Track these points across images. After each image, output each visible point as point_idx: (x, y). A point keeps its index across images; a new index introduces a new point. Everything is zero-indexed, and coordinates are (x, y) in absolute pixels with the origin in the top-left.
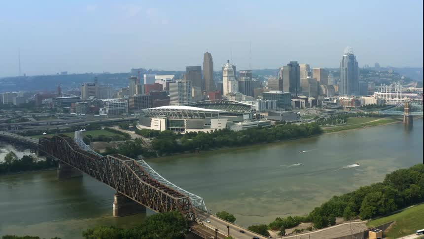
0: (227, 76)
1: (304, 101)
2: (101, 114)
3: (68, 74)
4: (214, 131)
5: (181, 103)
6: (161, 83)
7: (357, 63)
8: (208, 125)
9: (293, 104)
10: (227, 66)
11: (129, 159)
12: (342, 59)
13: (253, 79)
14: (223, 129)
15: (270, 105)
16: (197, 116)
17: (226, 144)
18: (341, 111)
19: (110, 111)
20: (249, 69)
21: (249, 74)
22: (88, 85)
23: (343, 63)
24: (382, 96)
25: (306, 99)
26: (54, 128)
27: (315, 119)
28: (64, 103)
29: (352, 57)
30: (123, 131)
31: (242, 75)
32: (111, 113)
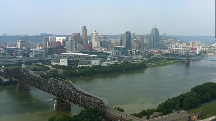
0: (95, 38)
1: (134, 51)
2: (30, 56)
3: (7, 35)
4: (93, 66)
5: (72, 51)
6: (60, 41)
7: (159, 33)
8: (90, 63)
9: (129, 52)
10: (95, 33)
11: (64, 80)
12: (151, 31)
13: (107, 40)
14: (98, 65)
15: (117, 53)
16: (84, 58)
17: (101, 72)
18: (153, 57)
19: (35, 55)
20: (105, 35)
21: (105, 37)
22: (22, 41)
23: (152, 33)
24: (172, 49)
25: (135, 51)
26: (8, 63)
27: (141, 60)
28: (10, 50)
29: (156, 30)
30: (45, 66)
31: (102, 38)
32: (36, 56)
